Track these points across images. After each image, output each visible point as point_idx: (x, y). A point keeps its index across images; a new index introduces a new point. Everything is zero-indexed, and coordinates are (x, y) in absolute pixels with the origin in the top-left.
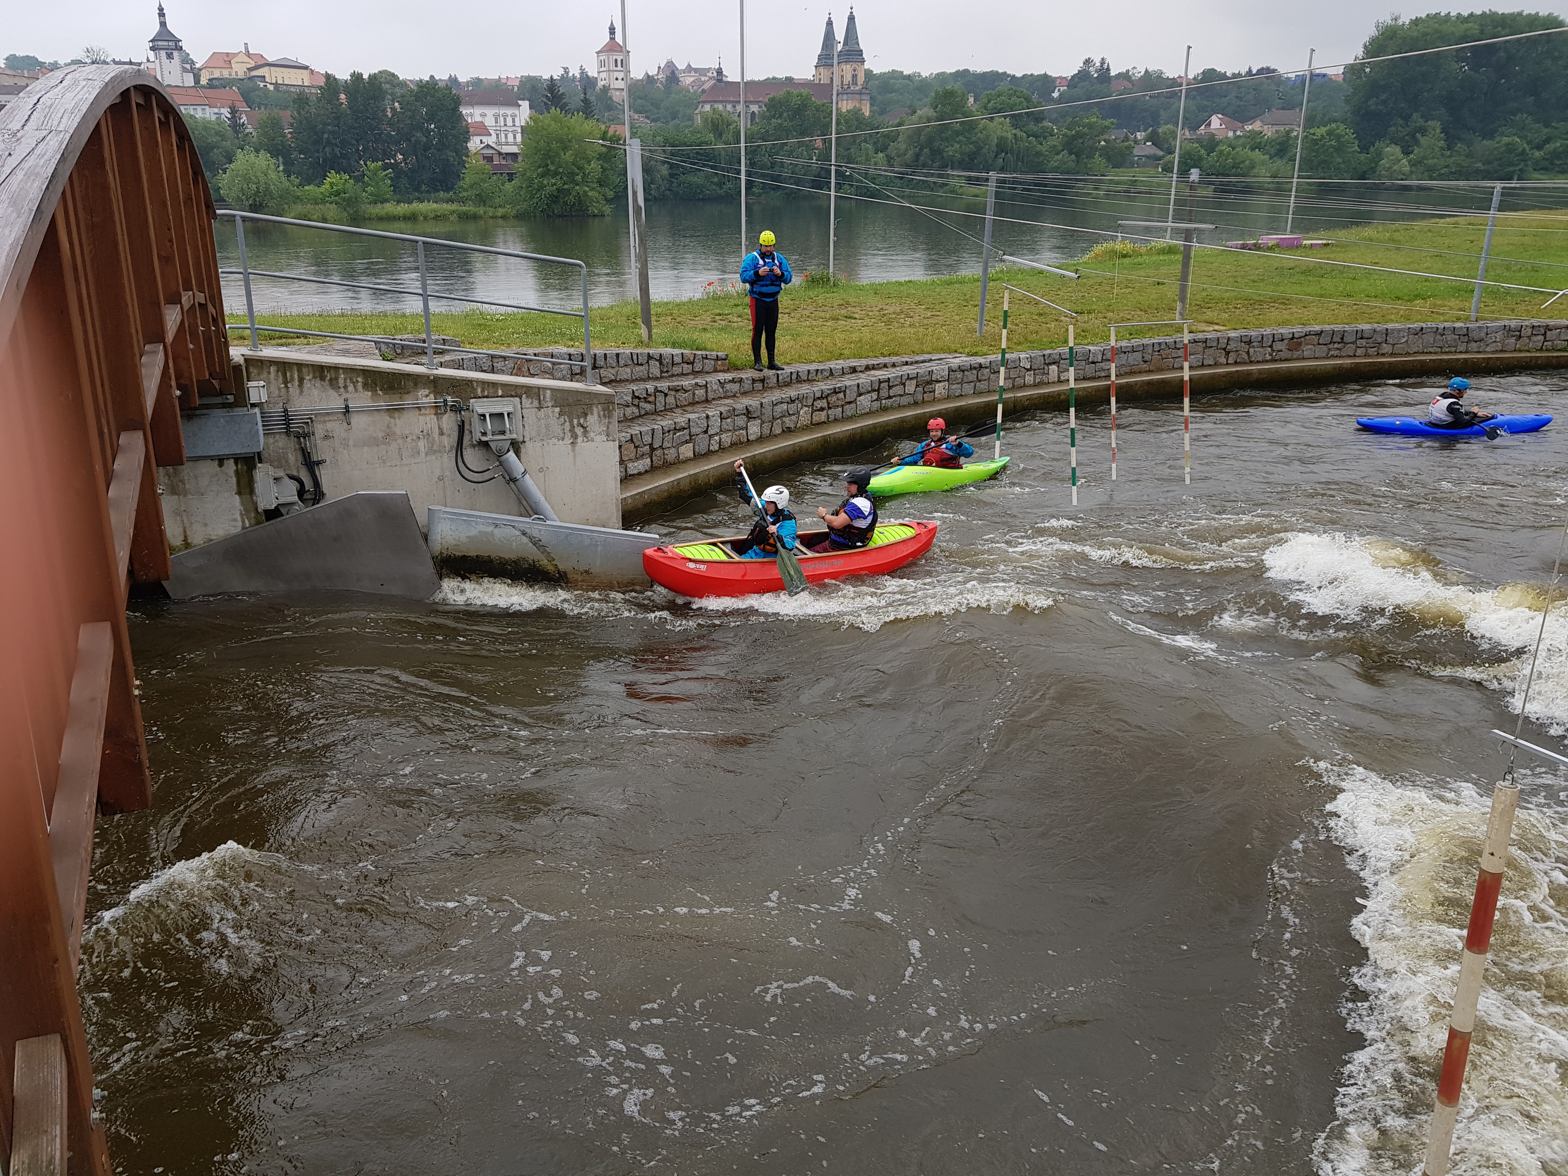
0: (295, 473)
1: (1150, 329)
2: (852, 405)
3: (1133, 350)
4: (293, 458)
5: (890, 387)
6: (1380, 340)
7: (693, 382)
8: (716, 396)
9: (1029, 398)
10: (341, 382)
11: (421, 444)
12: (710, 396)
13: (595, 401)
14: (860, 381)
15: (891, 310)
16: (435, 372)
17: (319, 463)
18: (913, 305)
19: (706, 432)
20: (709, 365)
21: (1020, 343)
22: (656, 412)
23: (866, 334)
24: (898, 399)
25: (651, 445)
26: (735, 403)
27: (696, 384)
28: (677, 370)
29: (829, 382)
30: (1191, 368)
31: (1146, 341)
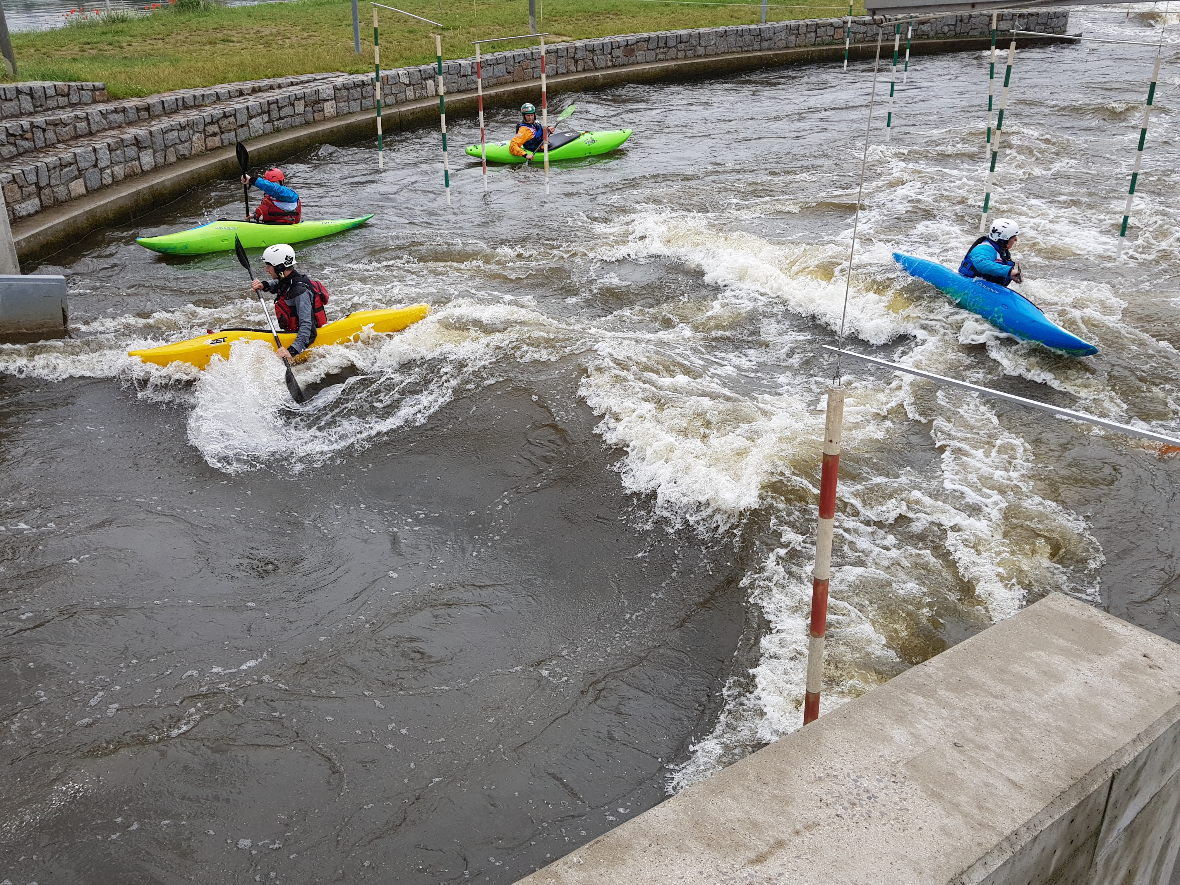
1: (509, 42)
2: (246, 128)
3: (497, 62)
5: (280, 109)
6: (694, 43)
7: (72, 115)
8: (100, 128)
9: (413, 112)
12: (94, 128)
14: (249, 104)
15: (268, 32)
18: (289, 27)
19: (95, 166)
20: (86, 96)
21: (396, 60)
22: (36, 149)
23: (245, 57)
24: (289, 119)
25: (37, 184)
26: (123, 134)
27: (76, 116)
28: (51, 103)
29: (218, 106)
30: (548, 77)
31: (507, 54)
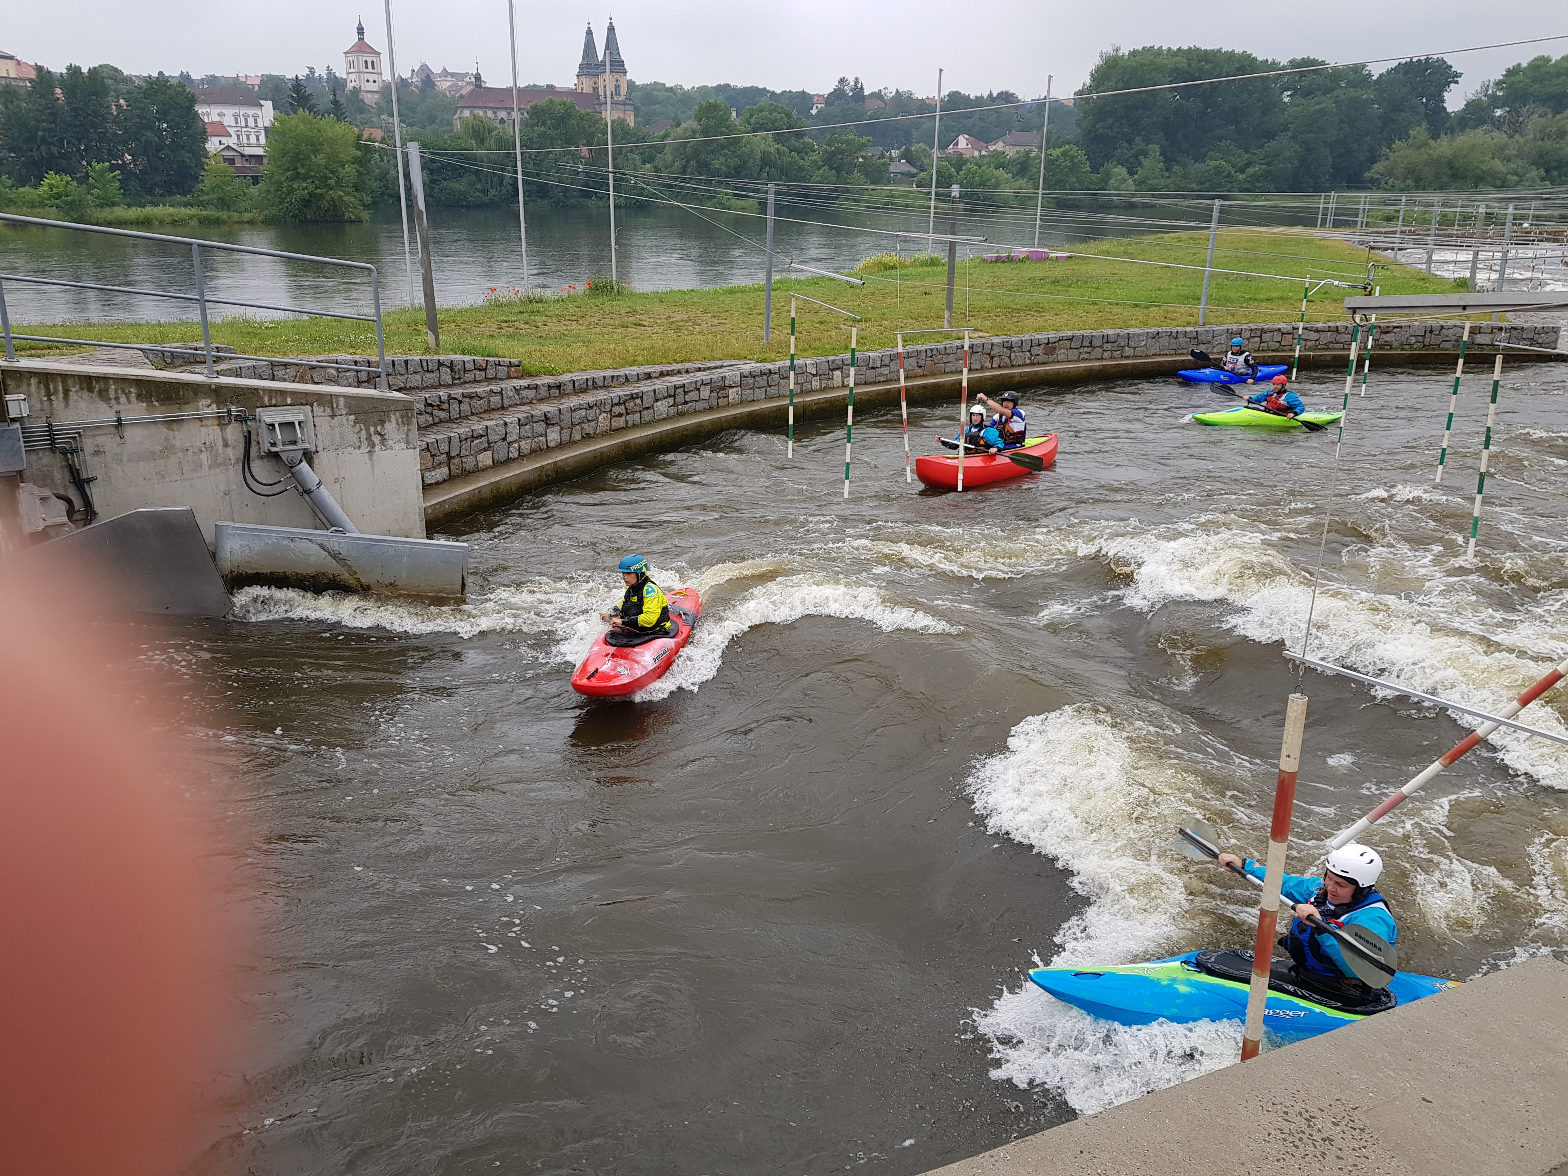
0: (62, 492)
1: (923, 336)
2: (649, 411)
3: (908, 356)
4: (60, 476)
5: (685, 393)
6: (1123, 344)
7: (488, 389)
8: (512, 403)
9: (817, 402)
10: (112, 394)
11: (204, 457)
12: (506, 403)
13: (392, 408)
14: (656, 387)
15: (679, 318)
16: (216, 380)
17: (89, 481)
18: (699, 314)
19: (504, 439)
20: (502, 372)
21: (805, 350)
22: (450, 420)
23: (657, 341)
24: (694, 404)
25: (448, 453)
26: (533, 410)
27: (491, 391)
28: (469, 377)
29: (626, 388)
31: (919, 347)
